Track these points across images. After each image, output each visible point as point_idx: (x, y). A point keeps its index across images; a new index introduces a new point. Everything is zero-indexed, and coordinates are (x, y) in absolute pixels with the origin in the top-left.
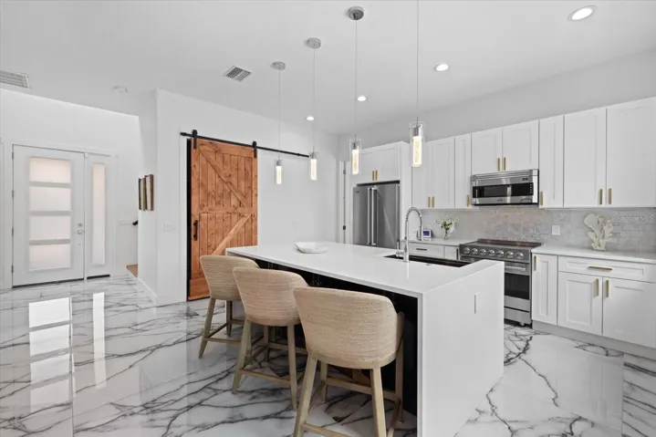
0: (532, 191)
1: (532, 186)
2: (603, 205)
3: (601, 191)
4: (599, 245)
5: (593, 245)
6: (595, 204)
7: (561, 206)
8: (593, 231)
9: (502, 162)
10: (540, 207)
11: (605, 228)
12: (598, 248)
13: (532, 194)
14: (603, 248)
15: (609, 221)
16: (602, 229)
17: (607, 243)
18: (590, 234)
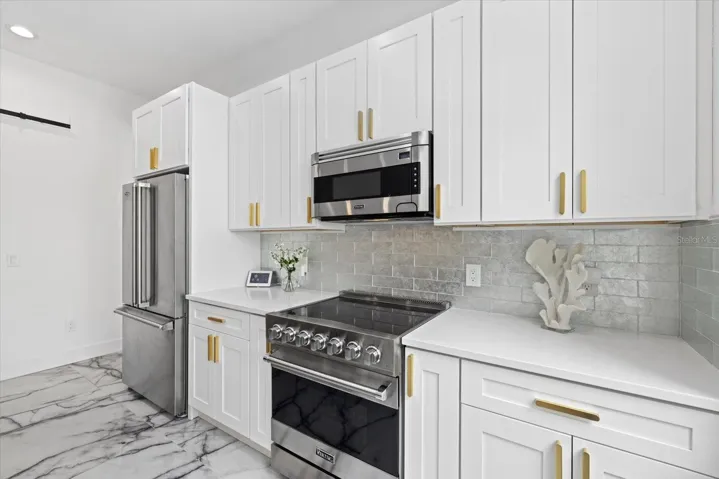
0: (418, 183)
1: (418, 172)
2: (567, 217)
3: (562, 176)
4: (557, 317)
5: (542, 313)
6: (548, 214)
7: (475, 219)
8: (543, 280)
9: (364, 120)
10: (437, 222)
11: (568, 273)
12: (554, 324)
13: (417, 191)
14: (564, 326)
15: (577, 257)
16: (562, 275)
17: (574, 313)
18: (538, 286)
